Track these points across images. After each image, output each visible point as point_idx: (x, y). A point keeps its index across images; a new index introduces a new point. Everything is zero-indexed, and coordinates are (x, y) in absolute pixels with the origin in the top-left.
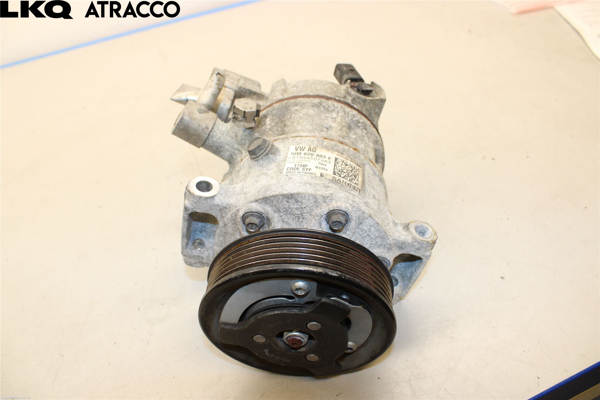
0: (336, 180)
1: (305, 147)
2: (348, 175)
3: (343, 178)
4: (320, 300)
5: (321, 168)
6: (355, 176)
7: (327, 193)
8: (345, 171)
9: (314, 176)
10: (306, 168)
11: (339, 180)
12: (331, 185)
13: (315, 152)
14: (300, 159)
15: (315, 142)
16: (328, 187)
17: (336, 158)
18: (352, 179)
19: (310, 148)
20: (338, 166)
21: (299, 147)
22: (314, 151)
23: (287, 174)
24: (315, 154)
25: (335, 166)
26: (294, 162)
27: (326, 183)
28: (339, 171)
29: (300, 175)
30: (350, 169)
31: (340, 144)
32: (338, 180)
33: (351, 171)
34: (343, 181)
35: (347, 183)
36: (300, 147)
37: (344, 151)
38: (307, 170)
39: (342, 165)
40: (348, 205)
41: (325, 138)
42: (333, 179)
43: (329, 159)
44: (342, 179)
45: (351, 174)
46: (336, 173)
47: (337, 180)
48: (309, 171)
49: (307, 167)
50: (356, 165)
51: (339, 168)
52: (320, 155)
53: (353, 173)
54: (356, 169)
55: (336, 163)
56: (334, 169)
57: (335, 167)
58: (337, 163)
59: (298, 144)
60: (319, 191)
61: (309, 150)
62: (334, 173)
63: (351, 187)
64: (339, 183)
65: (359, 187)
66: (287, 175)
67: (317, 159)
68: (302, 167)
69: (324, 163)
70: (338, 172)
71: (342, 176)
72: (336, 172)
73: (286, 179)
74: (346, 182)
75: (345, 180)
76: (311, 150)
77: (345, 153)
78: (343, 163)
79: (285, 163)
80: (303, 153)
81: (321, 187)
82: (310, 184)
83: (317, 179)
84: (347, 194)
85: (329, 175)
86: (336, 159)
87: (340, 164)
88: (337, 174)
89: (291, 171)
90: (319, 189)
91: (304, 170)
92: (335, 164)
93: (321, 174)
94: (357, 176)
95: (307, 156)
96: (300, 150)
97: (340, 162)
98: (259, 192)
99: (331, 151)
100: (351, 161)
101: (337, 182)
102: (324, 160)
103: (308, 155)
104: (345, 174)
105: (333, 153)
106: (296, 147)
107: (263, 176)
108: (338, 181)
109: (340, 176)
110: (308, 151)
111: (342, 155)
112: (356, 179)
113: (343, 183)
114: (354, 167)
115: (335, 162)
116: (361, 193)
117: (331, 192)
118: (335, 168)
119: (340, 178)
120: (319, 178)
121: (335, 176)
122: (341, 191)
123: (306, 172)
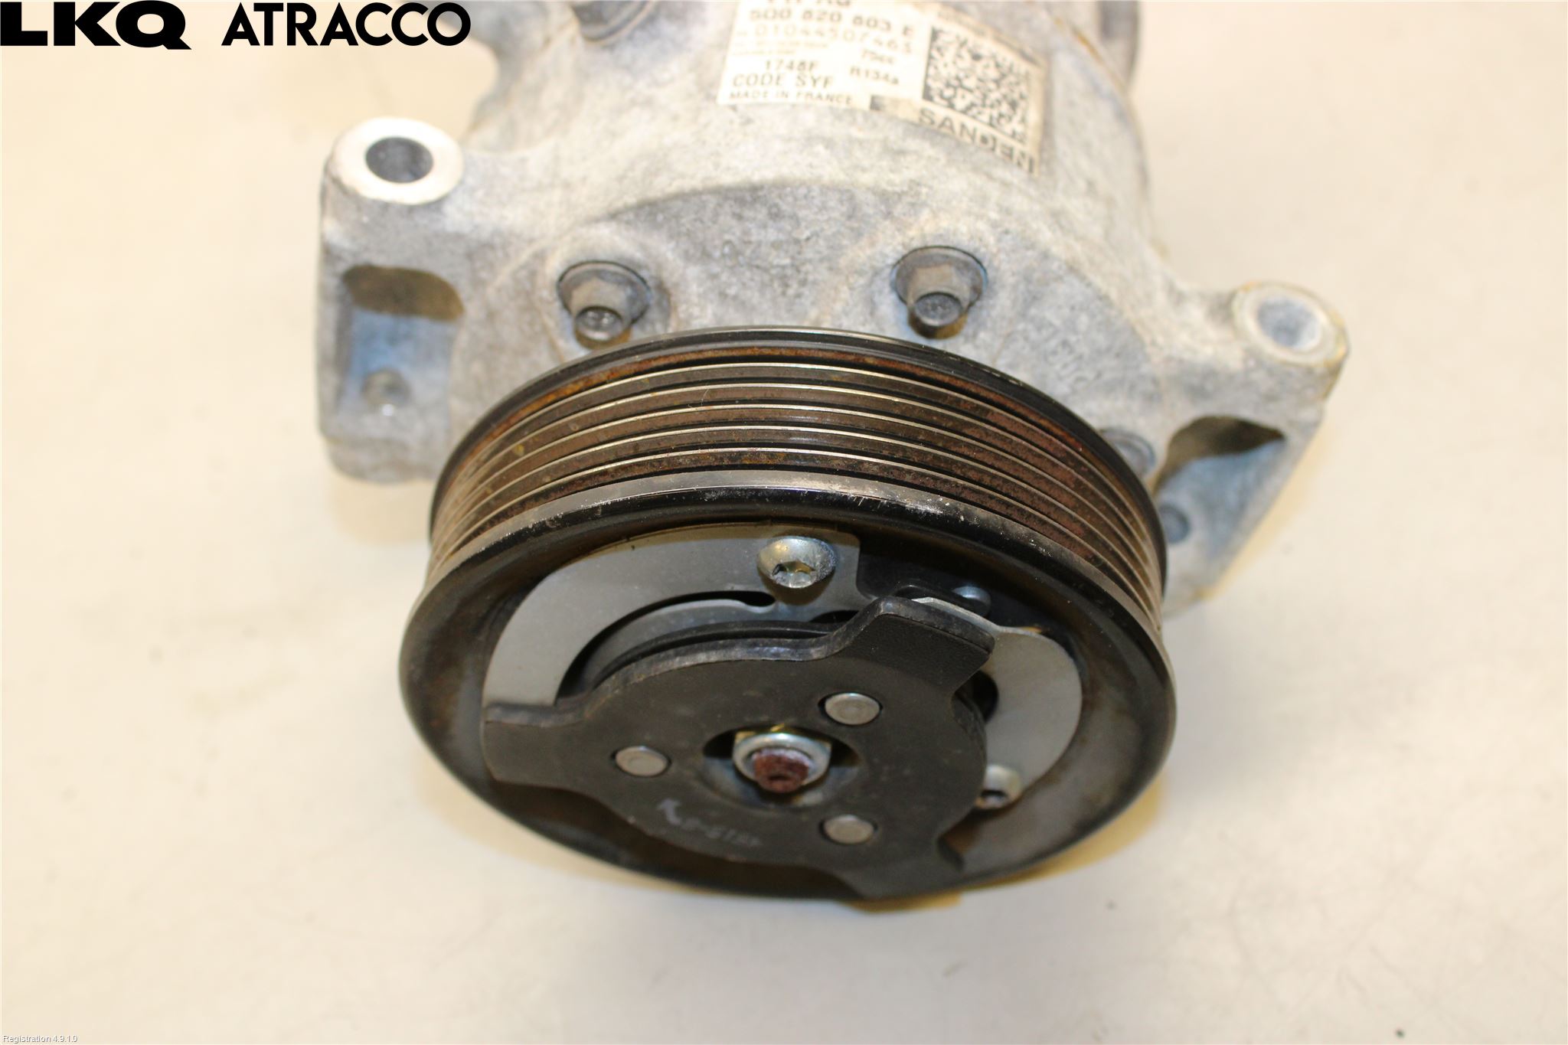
0: (933, 123)
2: (984, 101)
3: (965, 112)
4: (874, 607)
5: (871, 75)
6: (1013, 105)
7: (896, 178)
8: (970, 83)
9: (846, 111)
10: (813, 78)
11: (947, 124)
12: (912, 144)
13: (848, 5)
14: (787, 40)
16: (902, 152)
17: (933, 28)
18: (1001, 116)
20: (940, 66)
22: (842, 1)
23: (733, 102)
24: (847, 11)
25: (928, 66)
26: (760, 52)
27: (894, 135)
28: (948, 85)
30: (993, 74)
32: (942, 125)
33: (996, 82)
34: (963, 126)
35: (978, 136)
38: (815, 83)
39: (958, 60)
40: (982, 226)
42: (920, 120)
43: (904, 34)
44: (957, 119)
45: (996, 95)
46: (932, 93)
47: (938, 124)
48: (825, 87)
49: (816, 73)
50: (1018, 56)
51: (946, 70)
52: (868, 20)
53: (1003, 91)
54: (1014, 73)
55: (934, 53)
56: (927, 77)
57: (932, 69)
58: (939, 50)
60: (864, 170)
62: (927, 95)
63: (993, 149)
64: (944, 136)
65: (1030, 149)
66: (734, 108)
67: (858, 37)
68: (795, 70)
69: (883, 51)
70: (943, 87)
71: (960, 104)
72: (933, 87)
73: (731, 122)
74: (975, 130)
75: (971, 124)
78: (964, 48)
79: (725, 57)
80: (797, 9)
81: (873, 155)
82: (829, 143)
83: (855, 120)
84: (979, 181)
85: (906, 104)
86: (934, 35)
87: (949, 57)
88: (937, 99)
90: (866, 163)
91: (805, 84)
92: (930, 58)
93: (873, 98)
94: (1022, 103)
95: (813, 26)
97: (952, 48)
98: (621, 179)
100: (997, 39)
101: (939, 135)
102: (886, 38)
103: (818, 19)
104: (969, 98)
105: (923, 10)
107: (637, 111)
108: (940, 127)
109: (951, 106)
110: (818, 2)
111: (961, 16)
112: (1015, 114)
113: (962, 138)
114: (1007, 65)
115: (931, 48)
116: (1036, 174)
117: (911, 174)
118: (931, 74)
119: (949, 113)
120: (866, 116)
121: (928, 105)
122: (952, 171)
123: (809, 95)
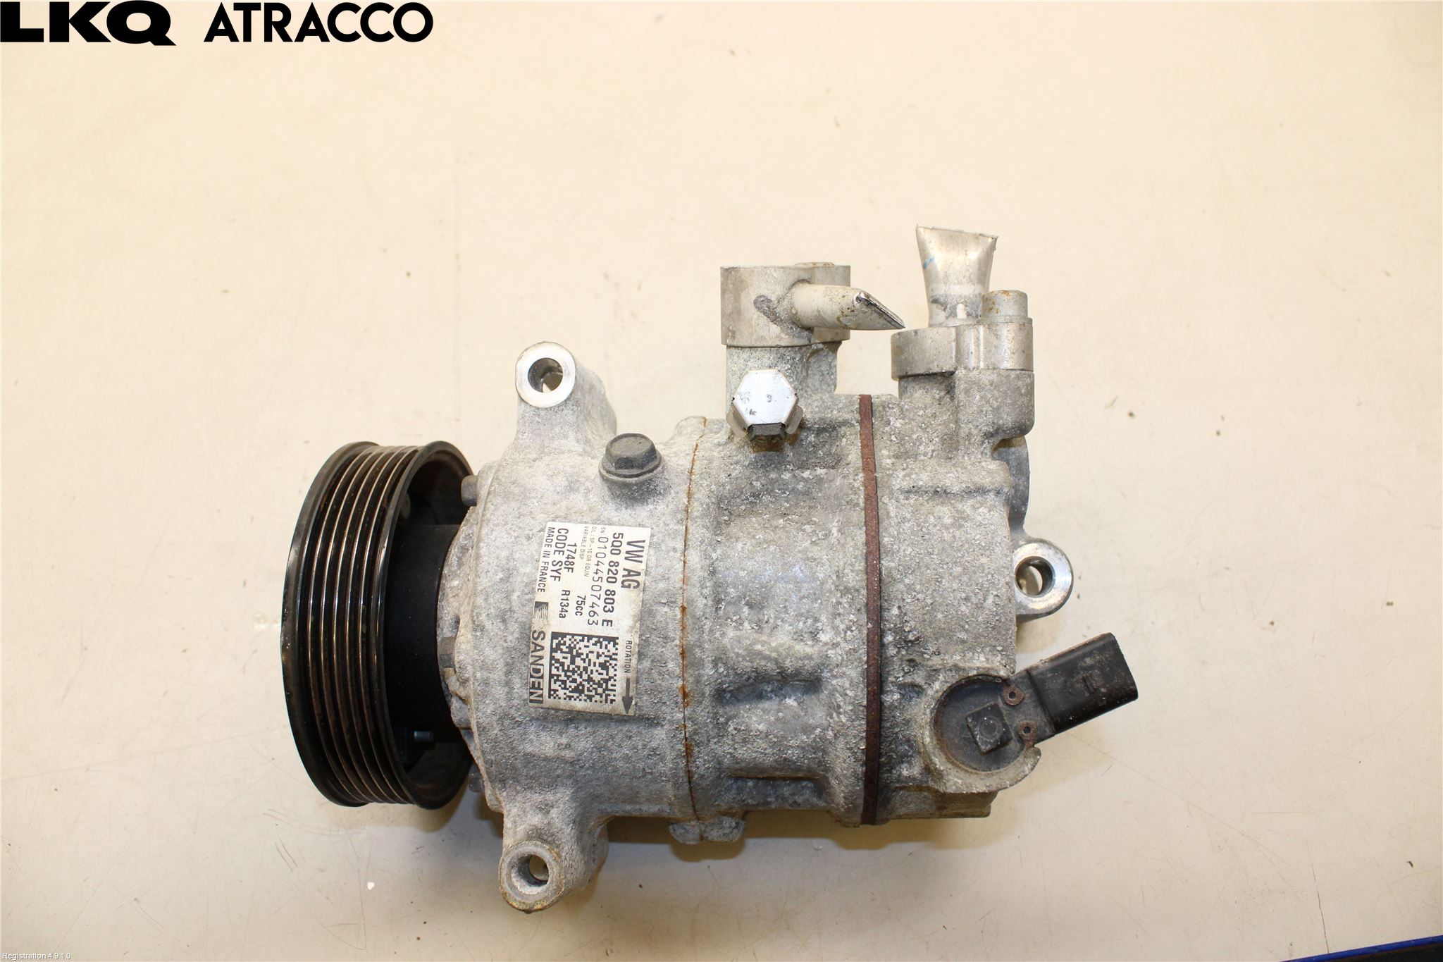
0: (536, 639)
1: (641, 562)
2: (568, 670)
3: (552, 658)
5: (565, 602)
6: (576, 690)
8: (578, 661)
9: (534, 589)
10: (561, 569)
11: (538, 648)
12: (514, 628)
13: (623, 586)
14: (593, 555)
15: (661, 585)
16: (504, 621)
17: (618, 638)
18: (563, 682)
19: (639, 574)
20: (585, 643)
21: (643, 547)
22: (626, 584)
23: (547, 530)
24: (617, 587)
25: (583, 636)
26: (585, 541)
27: (520, 615)
28: (571, 649)
29: (537, 557)
30: (596, 677)
31: (679, 650)
32: (536, 645)
33: (590, 680)
34: (541, 658)
35: (538, 667)
36: (642, 551)
37: (652, 661)
38: (556, 571)
39: (595, 654)
40: (469, 667)
41: (683, 609)
42: (535, 632)
43: (604, 621)
44: (546, 653)
45: (579, 680)
46: (560, 639)
47: (537, 642)
48: (551, 576)
49: (564, 572)
50: (624, 695)
51: (583, 647)
52: (613, 599)
53: (586, 685)
54: (607, 692)
55: (594, 640)
56: (573, 635)
57: (581, 638)
58: (598, 642)
59: (655, 546)
60: (486, 600)
61: (629, 571)
62: (557, 635)
63: (532, 676)
64: (529, 646)
65: (548, 702)
66: (542, 530)
67: (597, 594)
68: (566, 560)
69: (586, 609)
70: (567, 645)
71: (558, 655)
72: (565, 639)
74: (542, 665)
75: (546, 661)
76: (629, 575)
77: (647, 664)
78: (608, 659)
79: (586, 523)
80: (620, 558)
81: (498, 604)
82: (504, 580)
83: (526, 594)
84: (501, 664)
85: (546, 623)
86: (613, 640)
87: (596, 649)
88: (555, 641)
89: (554, 538)
90: (491, 600)
91: (553, 565)
92: (590, 637)
93: (547, 604)
94: (583, 697)
95: (605, 568)
96: (627, 552)
97: (603, 650)
99: (638, 625)
100: (628, 680)
101: (528, 642)
102: (599, 610)
103: (609, 570)
104: (567, 662)
105: (631, 632)
106: (644, 541)
107: (566, 483)
108: (533, 643)
109: (553, 650)
110: (624, 569)
111: (636, 656)
112: (570, 692)
113: (532, 656)
114: (610, 687)
115: (599, 637)
116: (531, 704)
117: (488, 625)
118: (575, 637)
119: (548, 649)
120: (530, 600)
121: (548, 637)
122: (501, 651)
123: (545, 568)
